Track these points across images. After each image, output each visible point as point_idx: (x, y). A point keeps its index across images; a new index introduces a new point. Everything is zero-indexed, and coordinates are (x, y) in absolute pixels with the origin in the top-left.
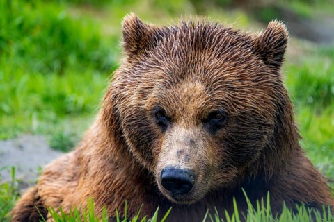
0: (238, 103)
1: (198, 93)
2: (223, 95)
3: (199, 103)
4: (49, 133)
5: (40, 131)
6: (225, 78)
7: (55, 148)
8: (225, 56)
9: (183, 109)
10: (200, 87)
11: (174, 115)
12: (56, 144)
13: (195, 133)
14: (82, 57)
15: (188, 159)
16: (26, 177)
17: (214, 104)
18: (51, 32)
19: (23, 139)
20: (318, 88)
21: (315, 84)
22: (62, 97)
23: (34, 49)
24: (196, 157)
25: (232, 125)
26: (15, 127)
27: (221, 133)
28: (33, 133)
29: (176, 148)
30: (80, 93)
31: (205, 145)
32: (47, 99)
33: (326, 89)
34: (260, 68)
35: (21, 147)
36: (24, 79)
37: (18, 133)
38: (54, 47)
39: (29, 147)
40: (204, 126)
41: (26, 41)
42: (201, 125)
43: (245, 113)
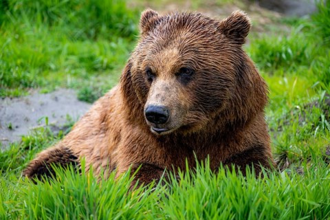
0: (202, 62)
1: (174, 56)
2: (190, 56)
3: (173, 62)
4: (78, 87)
5: (72, 87)
6: (193, 45)
7: (81, 100)
8: (196, 31)
9: (163, 67)
10: (176, 51)
11: (157, 72)
12: (82, 96)
13: (170, 83)
14: (110, 27)
15: (163, 99)
16: (58, 122)
17: (183, 62)
18: (90, 9)
19: (60, 92)
20: (272, 55)
21: (270, 53)
22: (92, 58)
23: (77, 20)
24: (170, 99)
25: (199, 79)
26: (56, 82)
27: (191, 84)
28: (67, 88)
29: (156, 93)
30: (105, 55)
31: (177, 91)
32: (81, 60)
33: (278, 55)
34: (221, 41)
35: (56, 99)
36: (67, 45)
37: (57, 87)
38: (91, 19)
39: (62, 99)
40: (177, 79)
41: (72, 14)
42: (175, 78)
43: (207, 70)
